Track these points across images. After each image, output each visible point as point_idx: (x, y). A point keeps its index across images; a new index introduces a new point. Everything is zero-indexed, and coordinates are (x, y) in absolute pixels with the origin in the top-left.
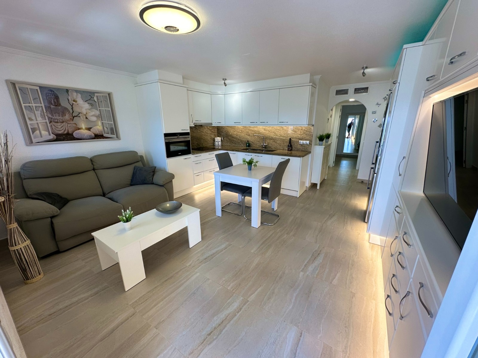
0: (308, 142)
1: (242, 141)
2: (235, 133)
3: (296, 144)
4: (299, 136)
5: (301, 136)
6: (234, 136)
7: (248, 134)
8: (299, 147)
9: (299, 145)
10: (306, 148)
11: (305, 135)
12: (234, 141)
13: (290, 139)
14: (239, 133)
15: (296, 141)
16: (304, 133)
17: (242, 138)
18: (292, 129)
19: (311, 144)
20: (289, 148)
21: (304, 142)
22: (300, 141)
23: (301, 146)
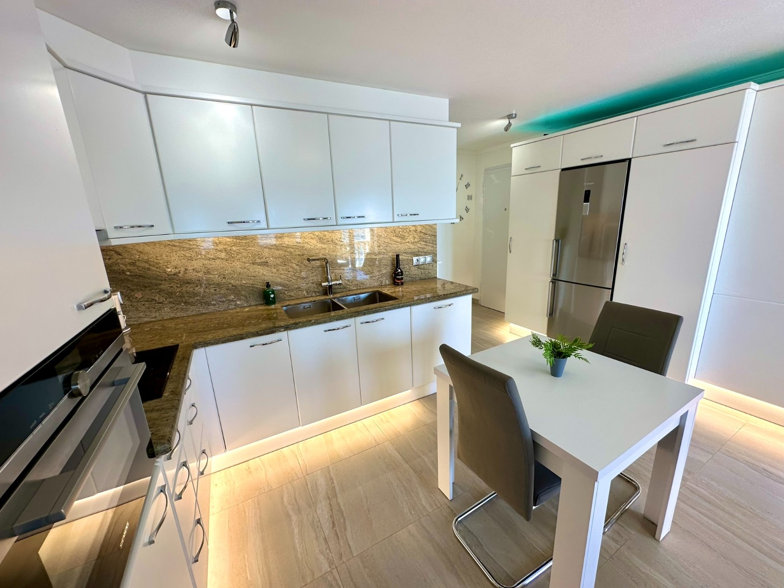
0: (429, 259)
1: (235, 290)
2: (197, 264)
3: (407, 266)
4: (412, 246)
5: (416, 247)
6: (192, 275)
7: (258, 261)
8: (415, 271)
9: (413, 269)
10: (427, 271)
11: (423, 243)
12: (196, 295)
13: (398, 256)
14: (218, 262)
15: (407, 259)
16: (422, 239)
17: (233, 278)
18: (395, 232)
19: (434, 261)
20: (398, 279)
21: (422, 259)
22: (415, 259)
23: (418, 268)
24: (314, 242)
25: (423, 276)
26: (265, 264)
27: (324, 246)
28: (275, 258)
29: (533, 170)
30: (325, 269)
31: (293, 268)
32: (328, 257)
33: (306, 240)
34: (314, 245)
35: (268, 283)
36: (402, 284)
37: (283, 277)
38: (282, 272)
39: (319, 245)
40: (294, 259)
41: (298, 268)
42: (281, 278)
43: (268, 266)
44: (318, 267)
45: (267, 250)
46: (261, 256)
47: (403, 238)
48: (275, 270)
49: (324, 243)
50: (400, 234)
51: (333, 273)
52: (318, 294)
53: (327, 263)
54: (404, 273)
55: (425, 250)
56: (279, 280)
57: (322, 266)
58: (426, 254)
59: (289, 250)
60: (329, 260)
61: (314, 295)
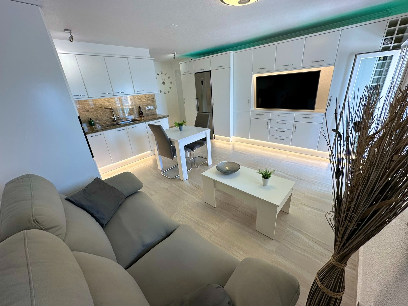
0: (152, 107)
3: (144, 110)
4: (145, 103)
7: (85, 110)
8: (147, 112)
9: (147, 111)
10: (152, 112)
11: (149, 101)
13: (140, 106)
15: (144, 108)
18: (137, 98)
19: (155, 108)
20: (141, 115)
21: (149, 107)
22: (147, 107)
23: (149, 111)
24: (106, 102)
25: (151, 114)
26: (88, 111)
27: (111, 104)
28: (91, 109)
29: (187, 73)
30: (112, 112)
31: (99, 112)
32: (112, 108)
33: (102, 102)
34: (106, 104)
35: (90, 118)
36: (143, 116)
37: (96, 116)
38: (95, 114)
39: (108, 104)
40: (99, 109)
41: (101, 112)
42: (95, 117)
43: (89, 112)
44: (109, 112)
45: (87, 106)
46: (85, 108)
47: (141, 100)
48: (92, 114)
49: (110, 103)
50: (139, 98)
51: (115, 114)
52: (111, 122)
53: (112, 110)
54: (143, 113)
55: (150, 104)
56: (94, 117)
57: (110, 111)
58: (151, 105)
59: (96, 106)
60: (113, 109)
61: (109, 122)
